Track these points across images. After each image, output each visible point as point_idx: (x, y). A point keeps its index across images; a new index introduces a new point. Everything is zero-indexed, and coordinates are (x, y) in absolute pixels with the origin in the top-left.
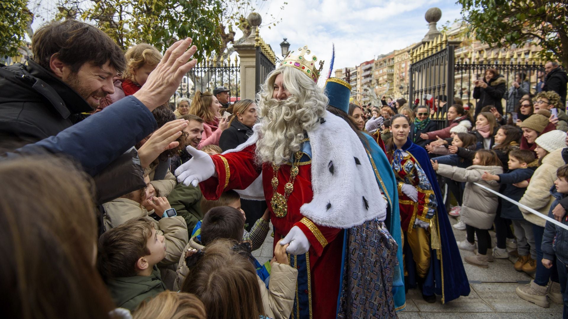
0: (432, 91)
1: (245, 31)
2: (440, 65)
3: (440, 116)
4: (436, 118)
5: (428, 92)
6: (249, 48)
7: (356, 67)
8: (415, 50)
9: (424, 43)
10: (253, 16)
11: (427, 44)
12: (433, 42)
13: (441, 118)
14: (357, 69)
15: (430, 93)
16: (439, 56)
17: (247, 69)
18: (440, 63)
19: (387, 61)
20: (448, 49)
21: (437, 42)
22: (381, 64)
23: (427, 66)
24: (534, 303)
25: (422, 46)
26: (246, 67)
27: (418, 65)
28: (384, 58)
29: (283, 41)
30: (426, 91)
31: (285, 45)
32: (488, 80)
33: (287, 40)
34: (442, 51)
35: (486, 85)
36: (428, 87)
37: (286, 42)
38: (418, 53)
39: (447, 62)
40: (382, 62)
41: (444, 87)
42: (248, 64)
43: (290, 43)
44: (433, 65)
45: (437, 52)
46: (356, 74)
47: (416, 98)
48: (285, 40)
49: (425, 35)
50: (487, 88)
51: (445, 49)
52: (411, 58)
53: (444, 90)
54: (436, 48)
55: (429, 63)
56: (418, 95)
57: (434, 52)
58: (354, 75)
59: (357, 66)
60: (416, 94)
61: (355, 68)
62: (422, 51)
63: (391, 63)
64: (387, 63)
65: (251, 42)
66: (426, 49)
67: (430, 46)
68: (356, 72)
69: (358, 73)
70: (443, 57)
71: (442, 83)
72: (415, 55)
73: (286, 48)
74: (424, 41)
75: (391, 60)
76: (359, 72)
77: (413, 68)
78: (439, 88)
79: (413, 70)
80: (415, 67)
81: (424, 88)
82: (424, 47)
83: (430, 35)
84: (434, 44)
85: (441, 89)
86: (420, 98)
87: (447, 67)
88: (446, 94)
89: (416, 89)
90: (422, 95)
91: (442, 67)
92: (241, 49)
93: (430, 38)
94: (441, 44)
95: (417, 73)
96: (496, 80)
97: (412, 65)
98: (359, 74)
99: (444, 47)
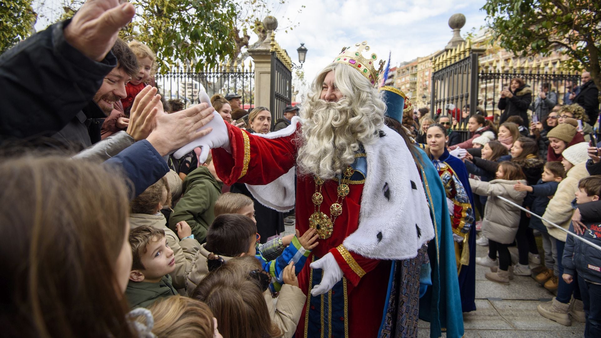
0: (455, 101)
1: (260, 35)
2: (463, 74)
3: (462, 127)
4: (459, 129)
6: (264, 54)
8: (438, 58)
9: (447, 50)
10: (269, 20)
11: (450, 51)
12: (456, 50)
13: (464, 129)
15: (452, 103)
16: (463, 65)
17: (262, 75)
18: (463, 72)
19: (410, 68)
20: (471, 57)
21: (460, 49)
22: (403, 72)
23: (450, 74)
24: (556, 321)
25: (445, 53)
26: (261, 73)
27: (440, 73)
28: (407, 66)
29: (301, 46)
31: (302, 51)
32: (513, 90)
33: (304, 46)
34: (465, 59)
35: (512, 95)
36: (451, 96)
37: (303, 48)
38: (441, 61)
39: (470, 70)
40: (404, 70)
41: (467, 97)
42: (263, 70)
43: (307, 49)
44: (456, 74)
45: (460, 60)
47: (438, 108)
48: (302, 45)
49: (448, 42)
50: (513, 98)
51: (469, 57)
52: (433, 66)
53: (467, 100)
54: (459, 56)
55: (452, 71)
56: (440, 105)
57: (457, 59)
60: (438, 104)
62: (444, 59)
63: (414, 71)
64: (410, 70)
65: (266, 47)
66: (449, 56)
67: (453, 54)
70: (466, 65)
71: (465, 93)
72: (437, 63)
73: (303, 54)
74: (447, 48)
75: (414, 68)
77: (435, 76)
78: (462, 98)
79: (435, 78)
80: (437, 75)
81: (446, 97)
82: (447, 54)
83: (453, 43)
84: (458, 52)
85: (464, 99)
86: (442, 108)
87: (470, 76)
88: (469, 103)
89: (438, 98)
90: (444, 104)
91: (465, 76)
92: (256, 54)
93: (453, 45)
94: (465, 52)
95: (439, 82)
96: (521, 90)
97: (435, 73)
99: (467, 54)
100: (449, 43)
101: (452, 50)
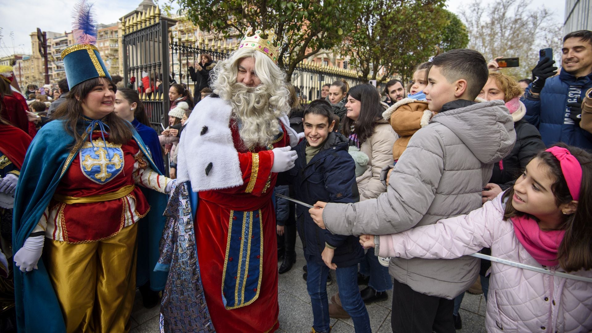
0: (148, 69)
2: (155, 41)
3: (157, 98)
4: (154, 99)
5: (144, 69)
7: (66, 34)
8: (128, 19)
9: (137, 12)
11: (140, 13)
12: (146, 13)
13: (159, 99)
14: (67, 36)
15: (146, 71)
16: (153, 31)
18: (154, 39)
19: (109, 32)
20: (161, 23)
21: (150, 13)
22: (101, 36)
23: (141, 39)
25: (135, 15)
27: (131, 37)
28: (106, 29)
30: (142, 69)
34: (155, 25)
35: (201, 68)
36: (144, 64)
38: (131, 23)
39: (161, 38)
40: (102, 33)
41: (160, 65)
44: (147, 40)
45: (150, 25)
46: (67, 43)
47: (132, 76)
50: (202, 70)
51: (159, 24)
52: (123, 28)
53: (159, 69)
54: (149, 21)
55: (143, 36)
56: (133, 73)
57: (148, 24)
58: (63, 43)
59: (67, 32)
60: (132, 72)
61: (64, 35)
62: (135, 21)
63: (114, 36)
64: (109, 35)
66: (139, 19)
67: (143, 18)
68: (66, 40)
69: (68, 42)
70: (156, 32)
71: (157, 61)
72: (127, 25)
74: (138, 10)
75: (114, 33)
76: (70, 41)
77: (126, 40)
78: (155, 67)
79: (126, 42)
80: (128, 39)
81: (139, 64)
82: (137, 17)
83: (144, 6)
84: (147, 16)
85: (157, 68)
86: (135, 76)
87: (161, 45)
88: (162, 72)
89: (131, 66)
90: (137, 72)
91: (156, 44)
93: (144, 9)
94: (154, 17)
95: (131, 47)
97: (125, 36)
98: (70, 43)
99: (157, 20)
100: (140, 5)
101: (142, 14)
